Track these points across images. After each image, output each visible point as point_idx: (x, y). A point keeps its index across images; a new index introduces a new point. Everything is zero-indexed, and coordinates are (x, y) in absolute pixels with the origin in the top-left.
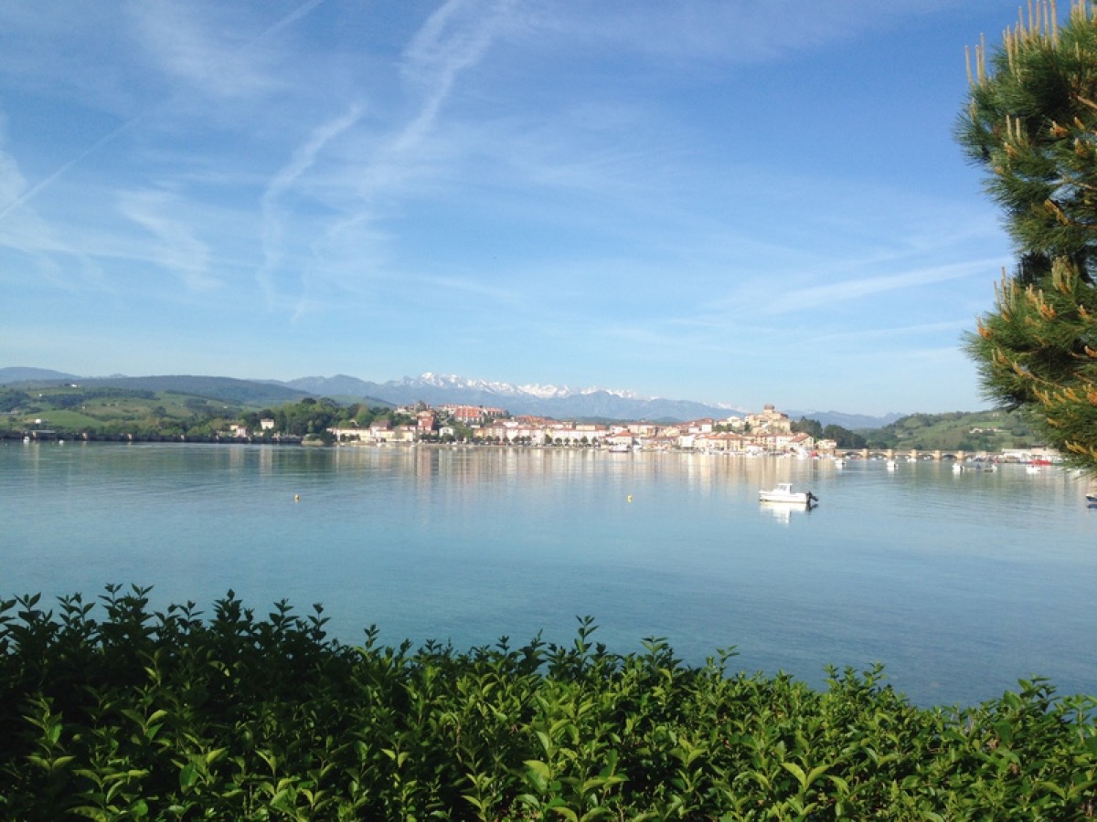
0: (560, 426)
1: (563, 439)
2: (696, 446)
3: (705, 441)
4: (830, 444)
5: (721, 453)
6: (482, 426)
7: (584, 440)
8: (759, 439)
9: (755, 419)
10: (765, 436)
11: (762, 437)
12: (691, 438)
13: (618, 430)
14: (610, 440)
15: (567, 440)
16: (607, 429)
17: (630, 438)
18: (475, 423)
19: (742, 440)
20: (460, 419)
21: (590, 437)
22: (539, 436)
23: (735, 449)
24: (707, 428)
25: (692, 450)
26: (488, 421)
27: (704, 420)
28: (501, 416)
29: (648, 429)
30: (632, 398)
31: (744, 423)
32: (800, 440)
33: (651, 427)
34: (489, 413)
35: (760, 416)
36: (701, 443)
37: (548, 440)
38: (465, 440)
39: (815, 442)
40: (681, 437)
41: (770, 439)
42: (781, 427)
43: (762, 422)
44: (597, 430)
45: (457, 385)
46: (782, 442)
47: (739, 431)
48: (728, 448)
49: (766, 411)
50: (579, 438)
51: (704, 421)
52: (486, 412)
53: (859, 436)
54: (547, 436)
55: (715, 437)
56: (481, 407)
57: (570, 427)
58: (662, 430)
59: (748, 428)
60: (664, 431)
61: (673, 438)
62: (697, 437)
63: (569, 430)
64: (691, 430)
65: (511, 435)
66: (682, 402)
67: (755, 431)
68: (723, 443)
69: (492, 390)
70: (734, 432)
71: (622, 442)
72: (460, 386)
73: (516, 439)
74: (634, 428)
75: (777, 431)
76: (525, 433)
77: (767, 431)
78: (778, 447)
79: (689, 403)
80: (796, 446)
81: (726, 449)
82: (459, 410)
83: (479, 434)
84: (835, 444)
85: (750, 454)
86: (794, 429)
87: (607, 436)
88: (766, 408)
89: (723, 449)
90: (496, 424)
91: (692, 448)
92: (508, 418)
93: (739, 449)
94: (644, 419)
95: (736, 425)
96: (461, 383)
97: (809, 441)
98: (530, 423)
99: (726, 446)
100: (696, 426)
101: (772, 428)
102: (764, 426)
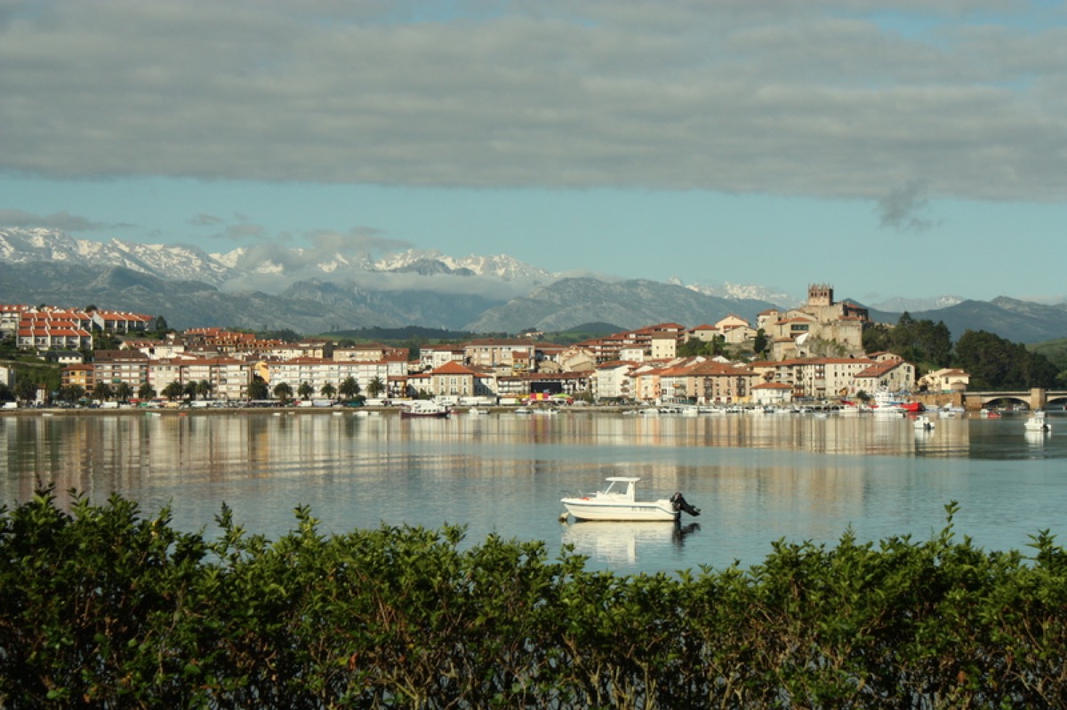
0: (289, 354)
1: (295, 387)
2: (630, 395)
3: (650, 381)
4: (953, 380)
5: (690, 411)
6: (88, 356)
7: (350, 386)
8: (784, 371)
9: (781, 322)
10: (801, 363)
11: (790, 367)
12: (619, 373)
13: (440, 358)
14: (417, 384)
15: (306, 390)
16: (413, 356)
17: (468, 378)
18: (69, 351)
19: (740, 376)
20: (31, 341)
21: (363, 377)
22: (234, 381)
23: (724, 399)
24: (664, 348)
25: (623, 405)
26: (105, 346)
27: (657, 329)
28: (139, 332)
29: (516, 355)
30: (506, 278)
31: (754, 333)
32: (882, 373)
33: (522, 349)
34: (108, 324)
35: (792, 315)
36: (645, 387)
37: (257, 388)
38: (40, 396)
39: (918, 376)
40: (599, 373)
41: (810, 371)
42: (840, 340)
43: (799, 328)
44: (386, 360)
45: (48, 252)
46: (838, 377)
47: (742, 355)
48: (708, 397)
49: (814, 301)
50: (336, 383)
51: (658, 331)
52: (101, 323)
53: (1043, 357)
54: (258, 379)
55: (677, 371)
56: (90, 309)
57: (319, 354)
58: (553, 355)
59: (762, 344)
60: (557, 358)
61: (579, 376)
62: (634, 372)
63: (315, 362)
64: (626, 355)
65: (161, 379)
66: (633, 284)
67: (778, 352)
68: (693, 385)
69: (141, 264)
70: (726, 355)
71: (448, 390)
72: (57, 256)
73: (174, 391)
74: (482, 356)
75: (829, 352)
76: (198, 374)
77: (806, 350)
78: (830, 392)
79: (651, 285)
80: (869, 385)
81: (702, 399)
82: (26, 319)
83: (79, 379)
84: (966, 380)
85: (758, 411)
86: (872, 344)
87: (412, 374)
88: (813, 295)
89: (694, 400)
90: (125, 354)
91: (619, 399)
92: (160, 333)
93: (735, 399)
94: (532, 330)
95: (735, 338)
96: (60, 250)
97: (904, 374)
98: (213, 348)
99: (701, 391)
100: (640, 343)
101: (818, 342)
102: (801, 339)
